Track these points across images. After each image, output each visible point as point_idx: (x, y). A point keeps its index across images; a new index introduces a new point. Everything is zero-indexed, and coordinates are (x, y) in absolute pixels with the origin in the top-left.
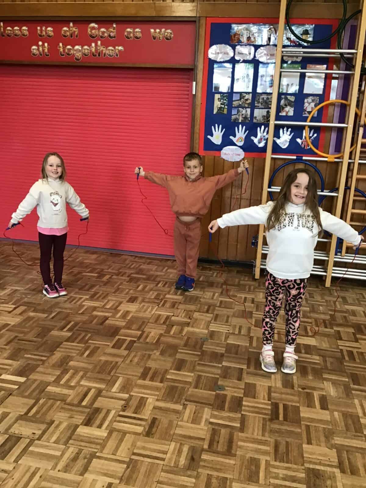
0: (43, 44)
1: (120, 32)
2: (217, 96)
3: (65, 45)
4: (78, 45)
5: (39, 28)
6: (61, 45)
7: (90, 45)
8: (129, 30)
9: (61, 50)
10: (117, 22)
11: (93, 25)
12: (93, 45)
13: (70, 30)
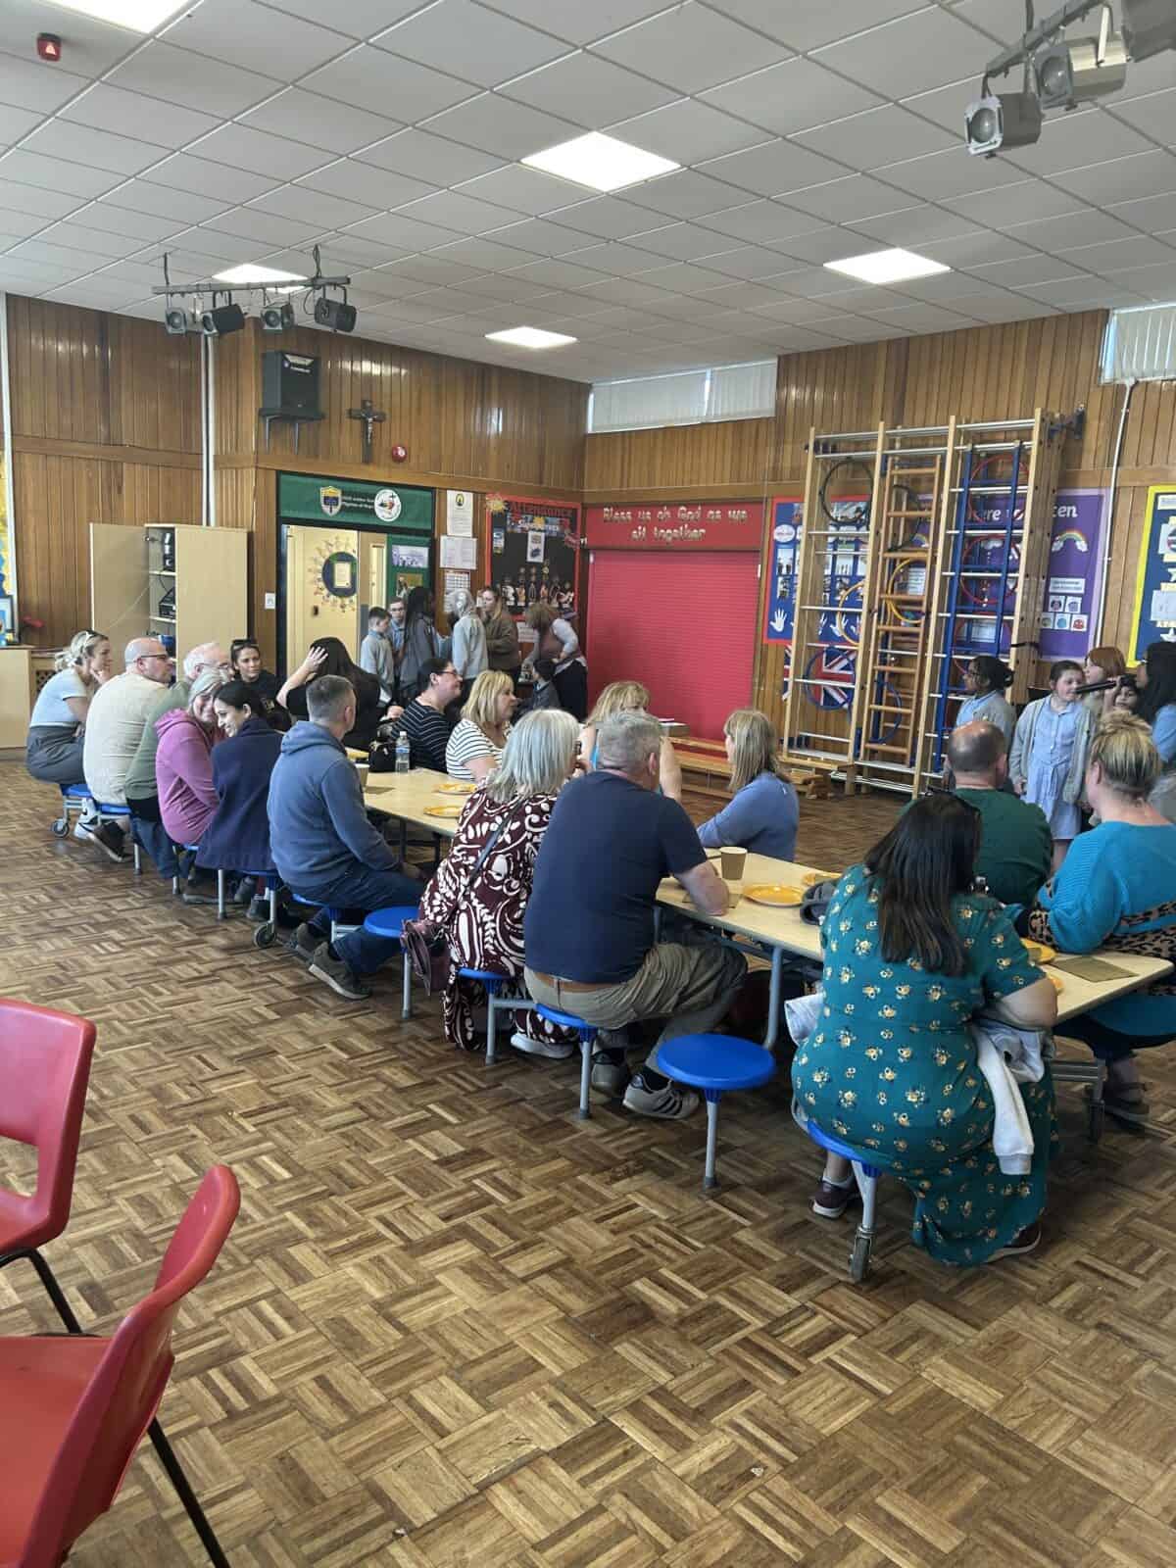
0: (642, 529)
1: (704, 513)
2: (780, 579)
3: (659, 529)
4: (670, 529)
5: (640, 513)
6: (656, 529)
8: (711, 512)
9: (656, 534)
10: (702, 505)
11: (683, 508)
12: (681, 529)
13: (664, 514)
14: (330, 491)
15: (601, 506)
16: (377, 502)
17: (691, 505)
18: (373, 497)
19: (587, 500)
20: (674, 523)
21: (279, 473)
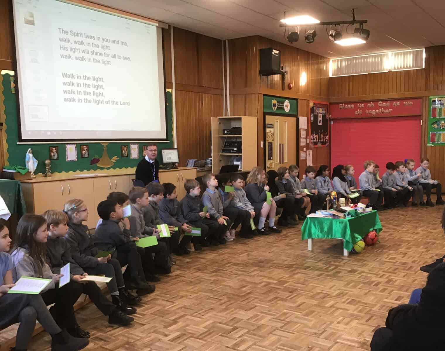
0: (360, 111)
1: (391, 104)
3: (369, 110)
4: (374, 110)
5: (358, 105)
6: (367, 110)
7: (379, 110)
8: (395, 103)
9: (367, 112)
10: (390, 101)
11: (380, 102)
12: (380, 109)
13: (371, 104)
14: (274, 102)
15: (338, 103)
16: (285, 105)
17: (383, 101)
18: (284, 103)
19: (332, 101)
20: (377, 108)
21: (264, 95)
